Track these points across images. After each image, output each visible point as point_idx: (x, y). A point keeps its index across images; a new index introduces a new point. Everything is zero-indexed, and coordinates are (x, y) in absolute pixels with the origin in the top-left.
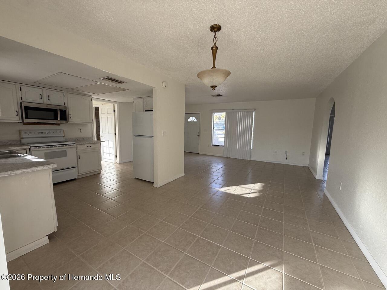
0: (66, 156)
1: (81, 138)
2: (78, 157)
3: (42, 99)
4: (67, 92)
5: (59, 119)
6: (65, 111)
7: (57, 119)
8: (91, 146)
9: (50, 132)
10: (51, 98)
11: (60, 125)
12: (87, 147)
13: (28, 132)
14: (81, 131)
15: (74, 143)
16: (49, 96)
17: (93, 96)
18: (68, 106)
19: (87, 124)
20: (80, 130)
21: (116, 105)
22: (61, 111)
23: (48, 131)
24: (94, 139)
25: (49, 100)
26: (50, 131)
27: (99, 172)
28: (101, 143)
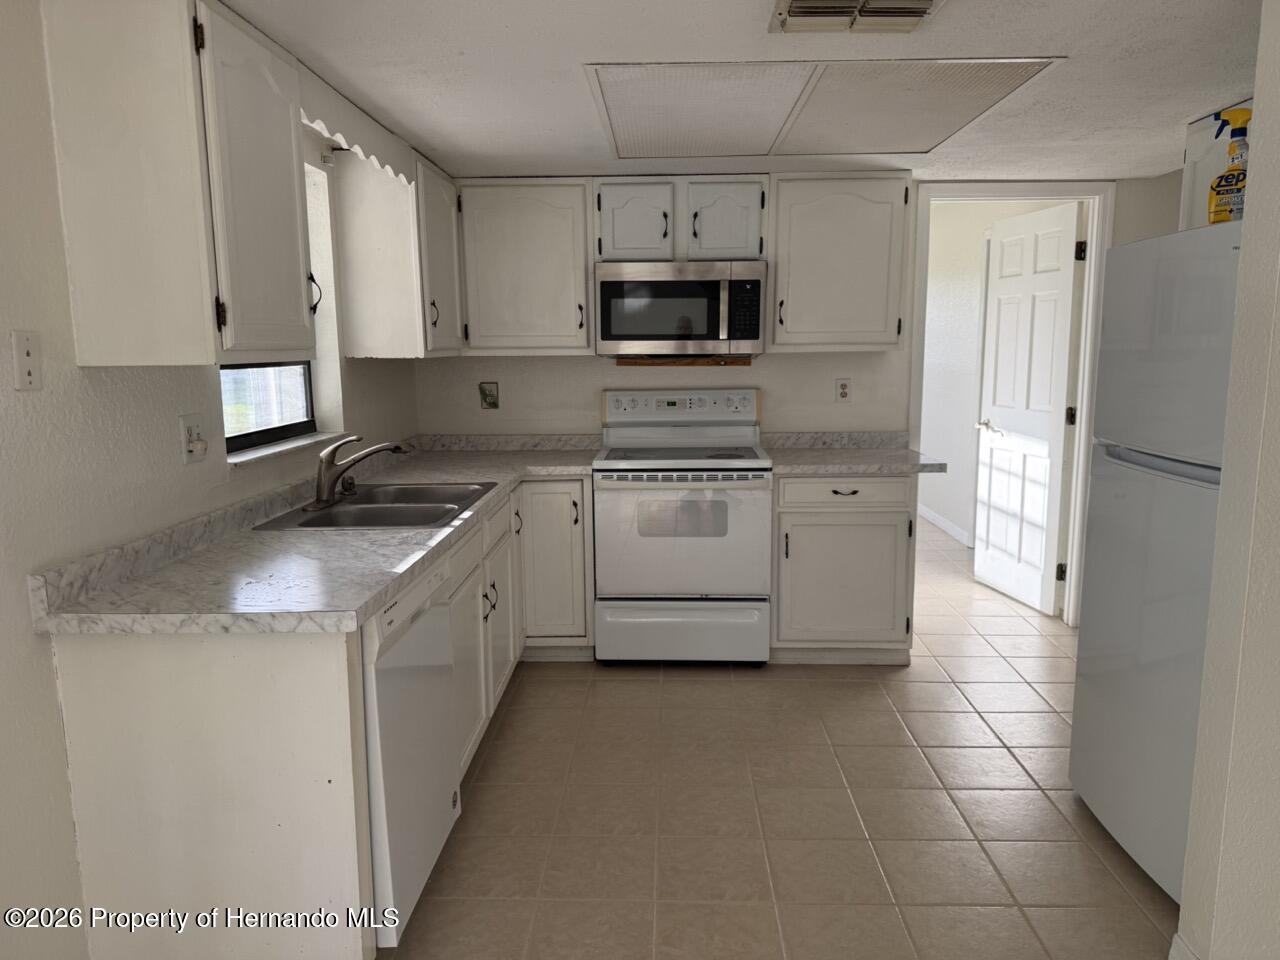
0: (721, 530)
1: (840, 433)
2: (783, 545)
3: (670, 236)
4: (782, 176)
5: (723, 335)
6: (756, 284)
7: (716, 337)
8: (855, 493)
9: (700, 400)
10: (705, 225)
11: (749, 364)
12: (836, 492)
13: (625, 398)
14: (844, 395)
15: (766, 464)
16: (696, 215)
17: (919, 173)
18: (776, 257)
19: (881, 354)
20: (844, 386)
21: (1094, 203)
22: (736, 286)
23: (695, 396)
24: (911, 447)
25: (695, 234)
26: (703, 397)
27: (897, 660)
28: (922, 476)
